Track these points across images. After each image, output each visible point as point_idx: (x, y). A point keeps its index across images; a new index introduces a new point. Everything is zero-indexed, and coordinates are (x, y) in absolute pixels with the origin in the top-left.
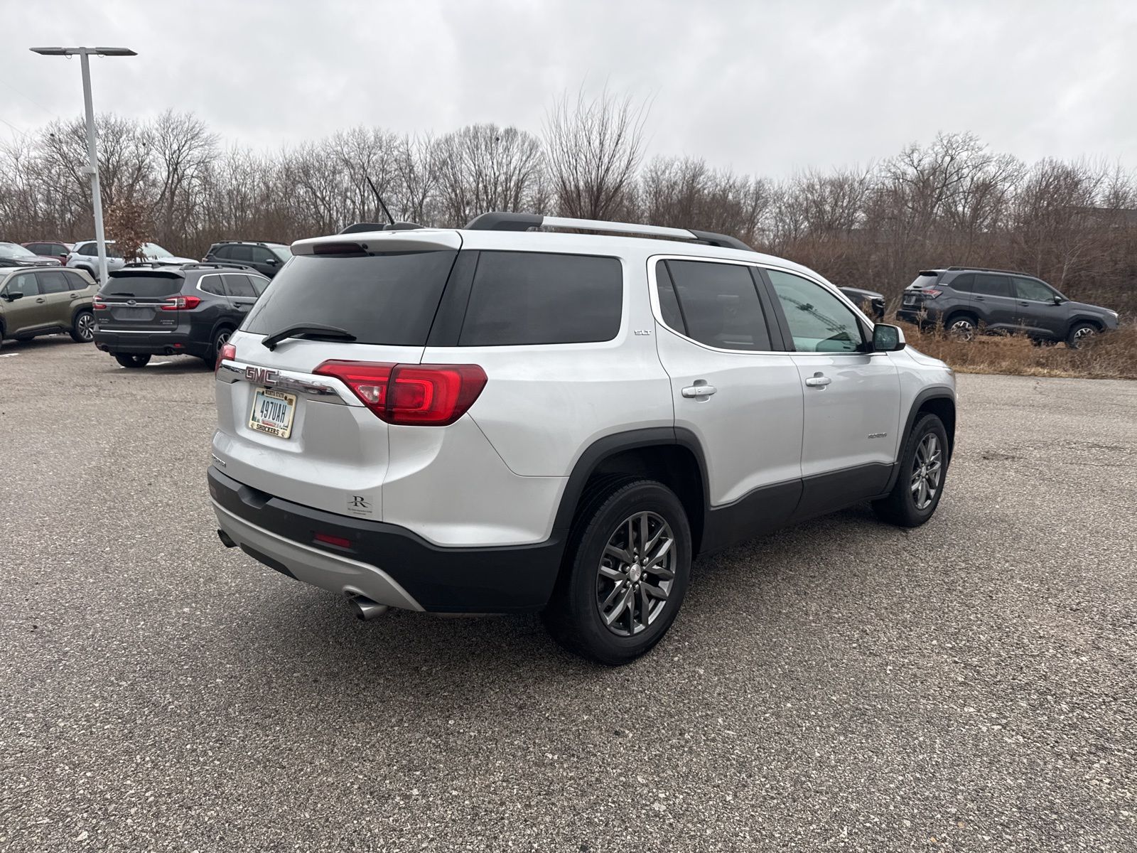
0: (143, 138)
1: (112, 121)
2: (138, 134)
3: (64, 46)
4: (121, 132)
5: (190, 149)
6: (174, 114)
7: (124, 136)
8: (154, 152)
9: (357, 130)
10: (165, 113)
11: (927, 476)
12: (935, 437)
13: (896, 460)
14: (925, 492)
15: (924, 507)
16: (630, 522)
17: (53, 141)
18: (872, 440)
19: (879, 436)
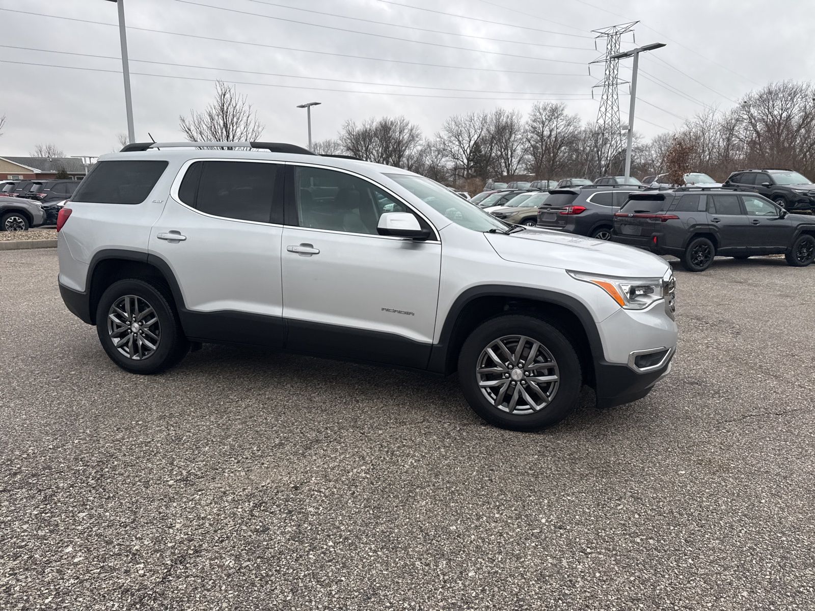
1: (791, 86)
2: (808, 92)
4: (795, 94)
7: (798, 96)
11: (523, 382)
12: (536, 342)
13: (436, 342)
14: (516, 396)
15: (515, 412)
16: (127, 299)
17: (746, 106)
18: (388, 312)
19: (400, 312)
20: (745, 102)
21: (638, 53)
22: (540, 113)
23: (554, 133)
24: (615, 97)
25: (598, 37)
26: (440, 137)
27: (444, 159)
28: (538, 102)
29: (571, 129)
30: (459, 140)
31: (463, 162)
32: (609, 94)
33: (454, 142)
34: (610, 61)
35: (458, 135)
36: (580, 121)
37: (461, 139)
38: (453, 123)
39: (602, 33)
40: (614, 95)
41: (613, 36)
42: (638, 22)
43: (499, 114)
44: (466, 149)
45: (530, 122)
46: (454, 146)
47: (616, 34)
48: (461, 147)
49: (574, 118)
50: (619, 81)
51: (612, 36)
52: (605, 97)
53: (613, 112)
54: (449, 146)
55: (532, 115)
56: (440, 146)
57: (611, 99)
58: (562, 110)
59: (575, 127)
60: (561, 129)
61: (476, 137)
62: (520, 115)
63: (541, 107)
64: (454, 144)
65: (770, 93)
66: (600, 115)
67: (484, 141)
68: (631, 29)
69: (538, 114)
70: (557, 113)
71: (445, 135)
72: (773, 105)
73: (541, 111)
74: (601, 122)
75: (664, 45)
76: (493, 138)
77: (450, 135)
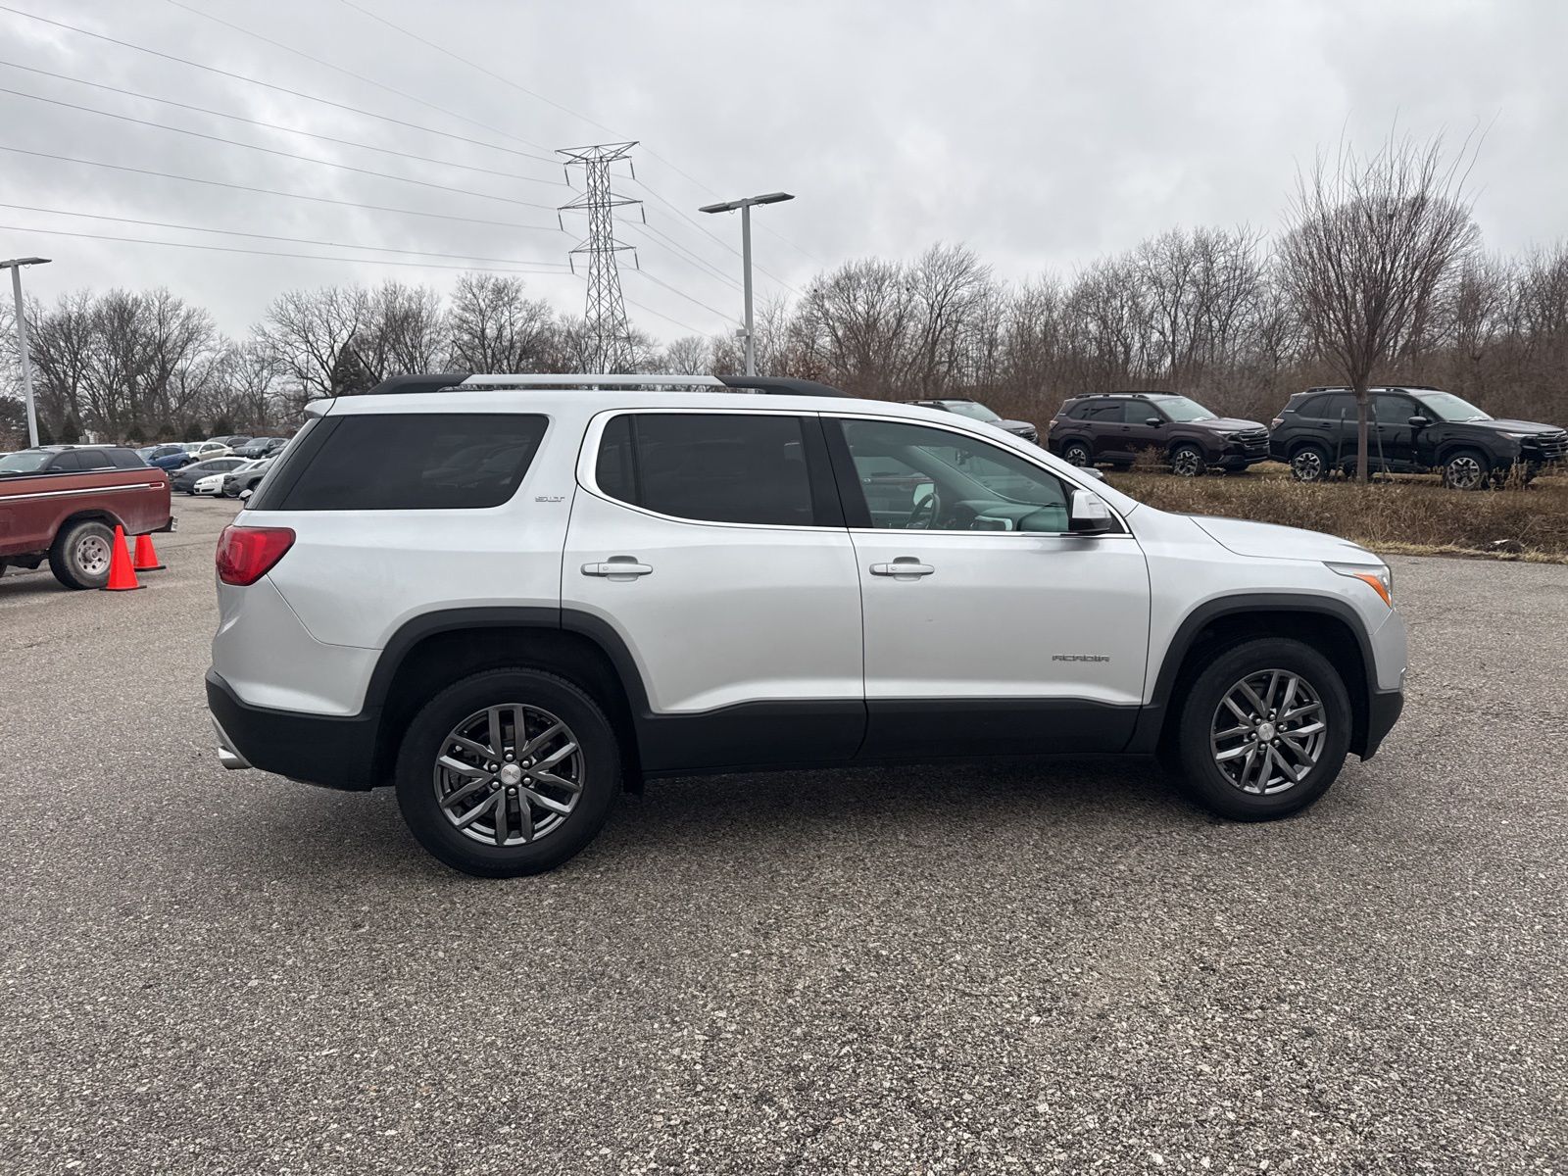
0: (907, 282)
1: (875, 266)
2: (901, 278)
3: (728, 201)
4: (883, 280)
5: (956, 289)
6: (942, 249)
7: (887, 283)
8: (917, 297)
9: (1171, 235)
10: (930, 250)
11: (1277, 741)
12: (1292, 677)
13: (1147, 700)
14: (1268, 766)
15: (1267, 791)
16: (493, 713)
17: (817, 297)
18: (1065, 662)
19: (1084, 659)
20: (815, 291)
21: (748, 206)
22: (474, 295)
23: (507, 333)
24: (613, 273)
25: (569, 162)
26: (265, 334)
27: (275, 380)
28: (467, 273)
29: (537, 326)
30: (309, 342)
31: (322, 384)
32: (601, 266)
33: (297, 344)
34: (596, 208)
35: (305, 333)
36: (551, 313)
37: (311, 338)
38: (291, 307)
39: (576, 157)
40: (610, 269)
41: (598, 165)
42: (635, 143)
43: (391, 293)
44: (325, 359)
45: (457, 311)
46: (297, 353)
47: (601, 161)
48: (315, 355)
49: (541, 308)
50: (616, 245)
51: (594, 163)
52: (594, 271)
53: (613, 300)
54: (285, 352)
55: (457, 297)
56: (264, 352)
57: (606, 276)
58: (517, 291)
59: (543, 323)
60: (520, 325)
61: (345, 335)
62: (435, 296)
63: (474, 284)
64: (297, 348)
65: (849, 277)
66: (590, 303)
67: (362, 342)
68: (625, 153)
69: (469, 296)
70: (507, 295)
71: (274, 330)
72: (855, 296)
73: (475, 290)
74: (593, 315)
75: (791, 197)
76: (383, 337)
77: (287, 329)
